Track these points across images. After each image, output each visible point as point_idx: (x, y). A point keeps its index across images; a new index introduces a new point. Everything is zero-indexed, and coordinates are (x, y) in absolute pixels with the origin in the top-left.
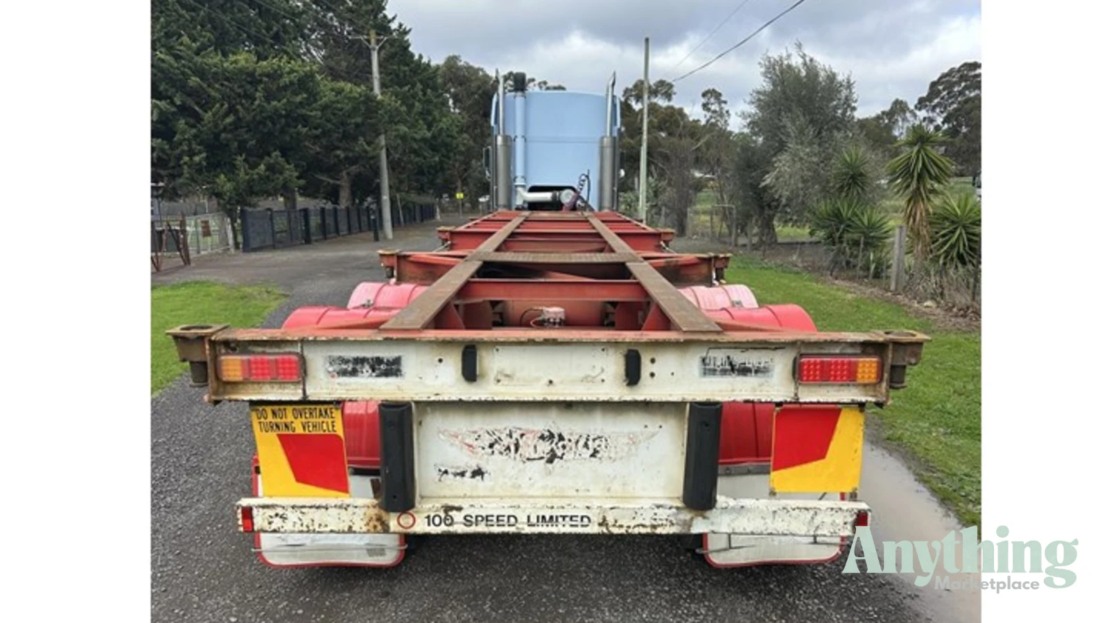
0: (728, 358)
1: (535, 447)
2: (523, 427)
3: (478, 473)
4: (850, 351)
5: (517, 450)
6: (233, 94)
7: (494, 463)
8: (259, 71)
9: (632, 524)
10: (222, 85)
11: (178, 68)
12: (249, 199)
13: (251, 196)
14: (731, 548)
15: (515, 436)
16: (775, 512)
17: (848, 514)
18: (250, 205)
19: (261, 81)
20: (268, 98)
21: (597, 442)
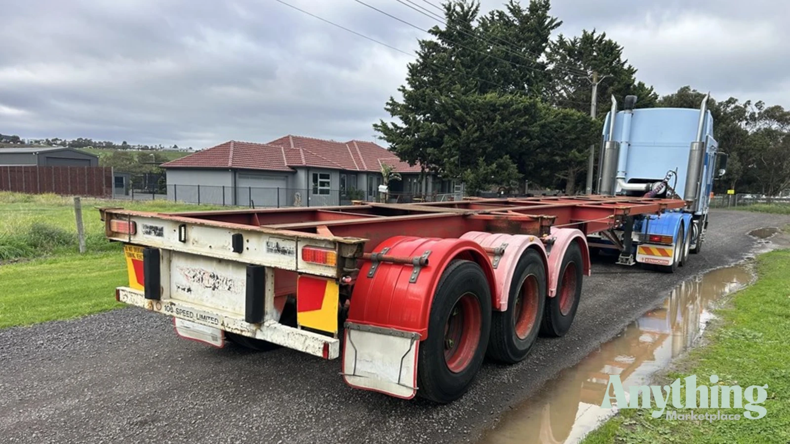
0: (277, 243)
1: (208, 281)
2: (205, 269)
3: (189, 290)
4: (329, 246)
5: (202, 281)
6: (481, 119)
7: (195, 286)
8: (498, 103)
9: (234, 327)
10: (475, 113)
11: (451, 104)
12: (483, 186)
13: (485, 183)
14: (354, 375)
15: (202, 273)
16: (288, 334)
17: (320, 342)
18: (484, 189)
19: (499, 110)
20: (502, 121)
21: (230, 282)
